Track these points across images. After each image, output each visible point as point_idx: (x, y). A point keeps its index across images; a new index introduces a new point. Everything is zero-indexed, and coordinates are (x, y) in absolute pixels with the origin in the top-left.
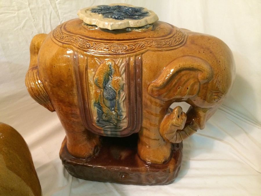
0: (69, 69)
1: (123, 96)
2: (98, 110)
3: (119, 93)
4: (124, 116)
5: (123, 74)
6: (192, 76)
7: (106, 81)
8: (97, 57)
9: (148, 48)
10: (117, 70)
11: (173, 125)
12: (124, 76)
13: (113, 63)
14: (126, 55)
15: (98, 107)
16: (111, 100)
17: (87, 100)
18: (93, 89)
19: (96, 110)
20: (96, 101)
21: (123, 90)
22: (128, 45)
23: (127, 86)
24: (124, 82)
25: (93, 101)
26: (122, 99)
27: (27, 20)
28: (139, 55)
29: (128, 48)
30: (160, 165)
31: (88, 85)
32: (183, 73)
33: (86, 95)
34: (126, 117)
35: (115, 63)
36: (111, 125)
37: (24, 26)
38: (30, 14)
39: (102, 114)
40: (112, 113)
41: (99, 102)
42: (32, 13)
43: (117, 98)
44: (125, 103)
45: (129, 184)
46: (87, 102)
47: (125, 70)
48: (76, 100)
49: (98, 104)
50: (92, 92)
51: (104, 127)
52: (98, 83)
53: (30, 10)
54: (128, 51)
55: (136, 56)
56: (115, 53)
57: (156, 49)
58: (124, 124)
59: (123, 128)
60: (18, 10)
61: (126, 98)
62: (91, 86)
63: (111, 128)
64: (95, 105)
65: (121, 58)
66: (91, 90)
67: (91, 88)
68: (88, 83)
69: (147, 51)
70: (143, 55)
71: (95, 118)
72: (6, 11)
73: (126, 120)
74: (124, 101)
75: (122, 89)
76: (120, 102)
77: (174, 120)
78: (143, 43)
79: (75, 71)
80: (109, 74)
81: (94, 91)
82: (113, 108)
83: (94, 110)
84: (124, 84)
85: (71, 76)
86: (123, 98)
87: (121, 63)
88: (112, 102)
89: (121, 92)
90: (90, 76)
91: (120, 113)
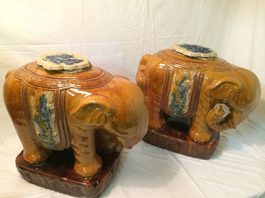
0: (164, 73)
1: (189, 92)
2: (173, 98)
3: (188, 90)
4: (187, 105)
5: (192, 79)
6: (231, 87)
7: (182, 82)
8: (180, 69)
9: (209, 69)
10: (189, 77)
11: (215, 114)
12: (192, 81)
13: (188, 73)
14: (196, 70)
15: (173, 96)
16: (182, 93)
17: (168, 91)
18: (173, 85)
19: (172, 98)
20: (173, 93)
21: (190, 89)
22: (198, 65)
23: (193, 86)
24: (192, 84)
25: (171, 93)
27: (139, 46)
28: (203, 71)
29: (198, 67)
30: (202, 143)
31: (171, 83)
32: (226, 84)
33: (168, 89)
34: (188, 106)
35: (189, 73)
36: (177, 109)
39: (175, 101)
40: (180, 102)
41: (175, 94)
42: (143, 42)
43: (186, 93)
45: (179, 153)
46: (168, 92)
47: (194, 78)
48: (161, 90)
49: (174, 95)
50: (172, 87)
51: (173, 109)
52: (177, 83)
53: (143, 41)
54: (197, 68)
55: (201, 71)
56: (190, 68)
57: (213, 70)
58: (185, 110)
59: (185, 113)
60: (137, 40)
61: (190, 93)
62: (173, 83)
63: (177, 111)
64: (172, 95)
65: (193, 71)
66: (172, 86)
67: (172, 85)
69: (208, 70)
70: (205, 71)
71: (170, 103)
72: (131, 40)
73: (187, 108)
74: (189, 95)
75: (190, 87)
76: (187, 95)
77: (216, 112)
78: (206, 65)
79: (167, 74)
80: (185, 78)
81: (174, 86)
82: (182, 99)
83: (171, 98)
84: (191, 85)
85: (163, 77)
87: (193, 74)
88: (182, 95)
89: (189, 90)
90: (174, 78)
91: (185, 102)
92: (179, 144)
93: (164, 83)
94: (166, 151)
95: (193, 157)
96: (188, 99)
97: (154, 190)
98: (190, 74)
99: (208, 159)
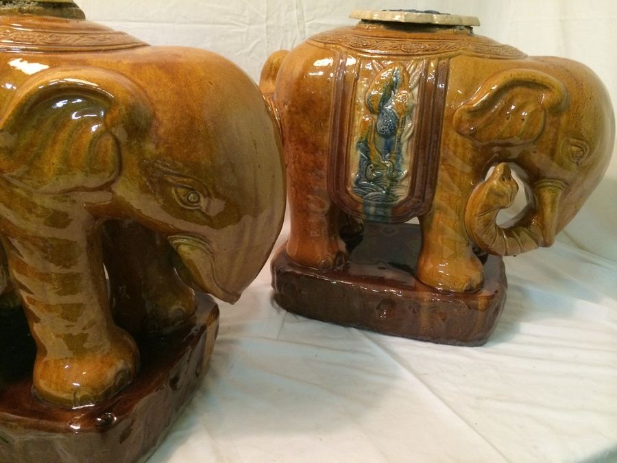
1: (410, 128)
2: (362, 157)
3: (404, 123)
4: (405, 172)
5: (415, 87)
6: (532, 99)
7: (385, 99)
8: (376, 59)
9: (461, 51)
10: (406, 79)
11: (491, 191)
12: (416, 91)
13: (402, 68)
14: (424, 57)
15: (363, 150)
16: (386, 136)
17: (346, 136)
18: (360, 115)
19: (359, 156)
20: (362, 138)
21: (411, 118)
22: (430, 45)
23: (418, 109)
24: (416, 101)
25: (356, 139)
26: (406, 134)
27: (258, 43)
28: (445, 58)
29: (428, 47)
31: (354, 107)
32: (517, 90)
33: (346, 127)
34: (407, 175)
35: (405, 69)
36: (378, 191)
37: (251, 52)
38: (265, 35)
39: (368, 165)
40: (384, 165)
41: (366, 140)
42: (267, 33)
43: (399, 132)
44: (410, 143)
46: (346, 141)
47: (419, 81)
48: (326, 138)
49: (365, 147)
50: (358, 123)
51: (365, 194)
52: (372, 103)
53: (267, 27)
54: (427, 50)
55: (440, 59)
56: (406, 53)
57: (475, 53)
58: (402, 193)
59: (402, 198)
61: (413, 134)
62: (359, 109)
63: (377, 198)
64: (358, 147)
65: (416, 60)
66: (357, 118)
67: (357, 113)
68: (355, 104)
69: (458, 54)
70: (452, 59)
71: (354, 175)
73: (406, 183)
74: (409, 139)
75: (410, 112)
76: (402, 141)
77: (495, 182)
78: (453, 44)
80: (392, 87)
81: (362, 118)
82: (388, 155)
83: (356, 156)
84: (413, 106)
85: (329, 93)
86: (408, 132)
87: (415, 69)
88: (389, 141)
89: (407, 121)
90: (361, 90)
91: (399, 166)
92: (391, 302)
93: (331, 113)
94: (354, 330)
95: (437, 343)
96: (407, 152)
97: (321, 440)
98: (407, 72)
99: (481, 345)
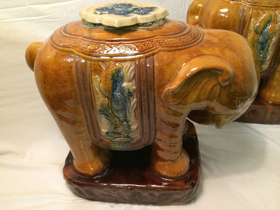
0: (236, 20)
3: (272, 38)
4: (268, 58)
7: (265, 28)
10: (275, 18)
12: (279, 23)
13: (274, 13)
16: (263, 44)
18: (251, 35)
21: (275, 36)
24: (279, 28)
26: (273, 42)
31: (248, 31)
35: (275, 14)
40: (259, 56)
43: (269, 42)
44: (273, 46)
50: (250, 38)
52: (258, 29)
56: (275, 6)
58: (265, 67)
59: (264, 70)
61: (275, 42)
62: (251, 32)
66: (249, 36)
67: (249, 34)
68: (249, 30)
73: (268, 63)
74: (273, 45)
75: (276, 34)
76: (270, 45)
79: (239, 20)
80: (268, 22)
81: (251, 36)
82: (262, 51)
84: (278, 30)
86: (273, 41)
88: (263, 46)
89: (274, 37)
90: (252, 24)
91: (266, 56)
96: (271, 50)
98: (276, 15)
